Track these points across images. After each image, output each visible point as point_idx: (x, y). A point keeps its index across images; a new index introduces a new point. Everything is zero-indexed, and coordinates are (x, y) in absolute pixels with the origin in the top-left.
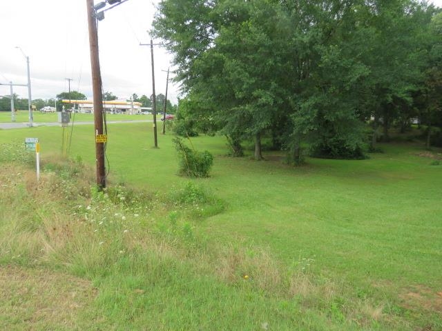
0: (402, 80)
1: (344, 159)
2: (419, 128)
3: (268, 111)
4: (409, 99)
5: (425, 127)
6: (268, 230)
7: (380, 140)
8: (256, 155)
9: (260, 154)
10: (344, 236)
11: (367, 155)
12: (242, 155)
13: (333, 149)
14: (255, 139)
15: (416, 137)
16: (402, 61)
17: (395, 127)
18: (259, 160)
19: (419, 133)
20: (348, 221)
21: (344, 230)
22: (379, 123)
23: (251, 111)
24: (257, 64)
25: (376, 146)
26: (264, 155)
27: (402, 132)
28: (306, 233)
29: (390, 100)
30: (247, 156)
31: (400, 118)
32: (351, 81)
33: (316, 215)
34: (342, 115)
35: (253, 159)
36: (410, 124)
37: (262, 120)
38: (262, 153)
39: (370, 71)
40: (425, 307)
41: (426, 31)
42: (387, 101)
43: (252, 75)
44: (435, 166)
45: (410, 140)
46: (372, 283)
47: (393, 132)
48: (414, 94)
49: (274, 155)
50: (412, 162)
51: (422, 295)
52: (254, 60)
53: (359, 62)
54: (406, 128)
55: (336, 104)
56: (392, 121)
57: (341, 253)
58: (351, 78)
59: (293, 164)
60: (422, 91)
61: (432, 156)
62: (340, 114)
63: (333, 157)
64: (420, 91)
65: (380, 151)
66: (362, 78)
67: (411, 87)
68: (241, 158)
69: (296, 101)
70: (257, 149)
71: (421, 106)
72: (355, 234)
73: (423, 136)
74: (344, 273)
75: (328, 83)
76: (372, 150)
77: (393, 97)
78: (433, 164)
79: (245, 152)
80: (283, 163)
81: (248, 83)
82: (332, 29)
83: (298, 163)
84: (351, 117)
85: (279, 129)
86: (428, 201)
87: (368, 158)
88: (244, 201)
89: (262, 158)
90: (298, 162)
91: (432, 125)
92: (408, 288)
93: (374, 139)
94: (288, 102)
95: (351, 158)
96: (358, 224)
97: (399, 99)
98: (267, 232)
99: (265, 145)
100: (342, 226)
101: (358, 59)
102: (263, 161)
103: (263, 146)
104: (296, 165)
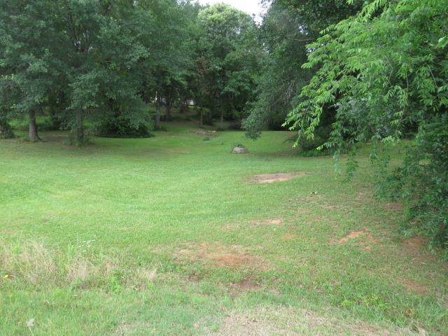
0: (177, 65)
1: (130, 137)
2: (195, 109)
3: (40, 84)
4: (185, 83)
5: (199, 108)
6: (47, 218)
7: (163, 119)
8: (30, 135)
9: (37, 135)
10: (130, 212)
11: (152, 133)
12: (12, 136)
13: (120, 127)
14: (27, 116)
15: (192, 116)
16: (177, 47)
17: (176, 107)
18: (35, 142)
19: (195, 113)
20: (134, 197)
21: (130, 206)
22: (161, 104)
23: (18, 82)
24: (22, 27)
25: (160, 124)
26: (42, 135)
27: (182, 112)
28: (90, 215)
29: (169, 82)
30: (19, 137)
31: (179, 99)
32: (132, 59)
33: (102, 195)
34: (124, 94)
35: (27, 141)
36: (188, 105)
37: (33, 94)
38: (39, 133)
39: (149, 54)
40: (192, 259)
41: (195, 23)
42: (166, 83)
43: (16, 39)
44: (207, 142)
45: (188, 120)
46: (152, 249)
47: (174, 112)
48: (189, 79)
49: (54, 135)
50: (189, 137)
51: (190, 249)
52: (18, 22)
53: (138, 43)
54: (184, 109)
55: (117, 81)
56: (173, 102)
57: (125, 228)
58: (131, 58)
59: (77, 144)
60: (195, 76)
61: (204, 133)
62: (122, 92)
63: (120, 135)
64: (192, 76)
65: (164, 130)
66: (142, 59)
67: (185, 72)
68: (12, 140)
69: (75, 75)
70: (31, 128)
71: (195, 90)
72: (139, 208)
73: (197, 116)
74: (127, 246)
75: (109, 60)
76: (156, 129)
77: (171, 79)
78: (205, 140)
79: (16, 133)
80: (65, 144)
81: (11, 48)
82: (110, 3)
83: (83, 144)
84: (133, 97)
85: (58, 106)
86: (200, 171)
87: (153, 136)
88: (14, 190)
89: (39, 139)
90: (82, 142)
91: (204, 106)
92: (180, 246)
93: (158, 118)
94: (65, 76)
95: (137, 136)
96: (144, 198)
97: (176, 82)
98: (45, 221)
99: (43, 125)
100: (128, 202)
101: (137, 39)
102: (41, 143)
103: (40, 125)
104: (80, 146)
